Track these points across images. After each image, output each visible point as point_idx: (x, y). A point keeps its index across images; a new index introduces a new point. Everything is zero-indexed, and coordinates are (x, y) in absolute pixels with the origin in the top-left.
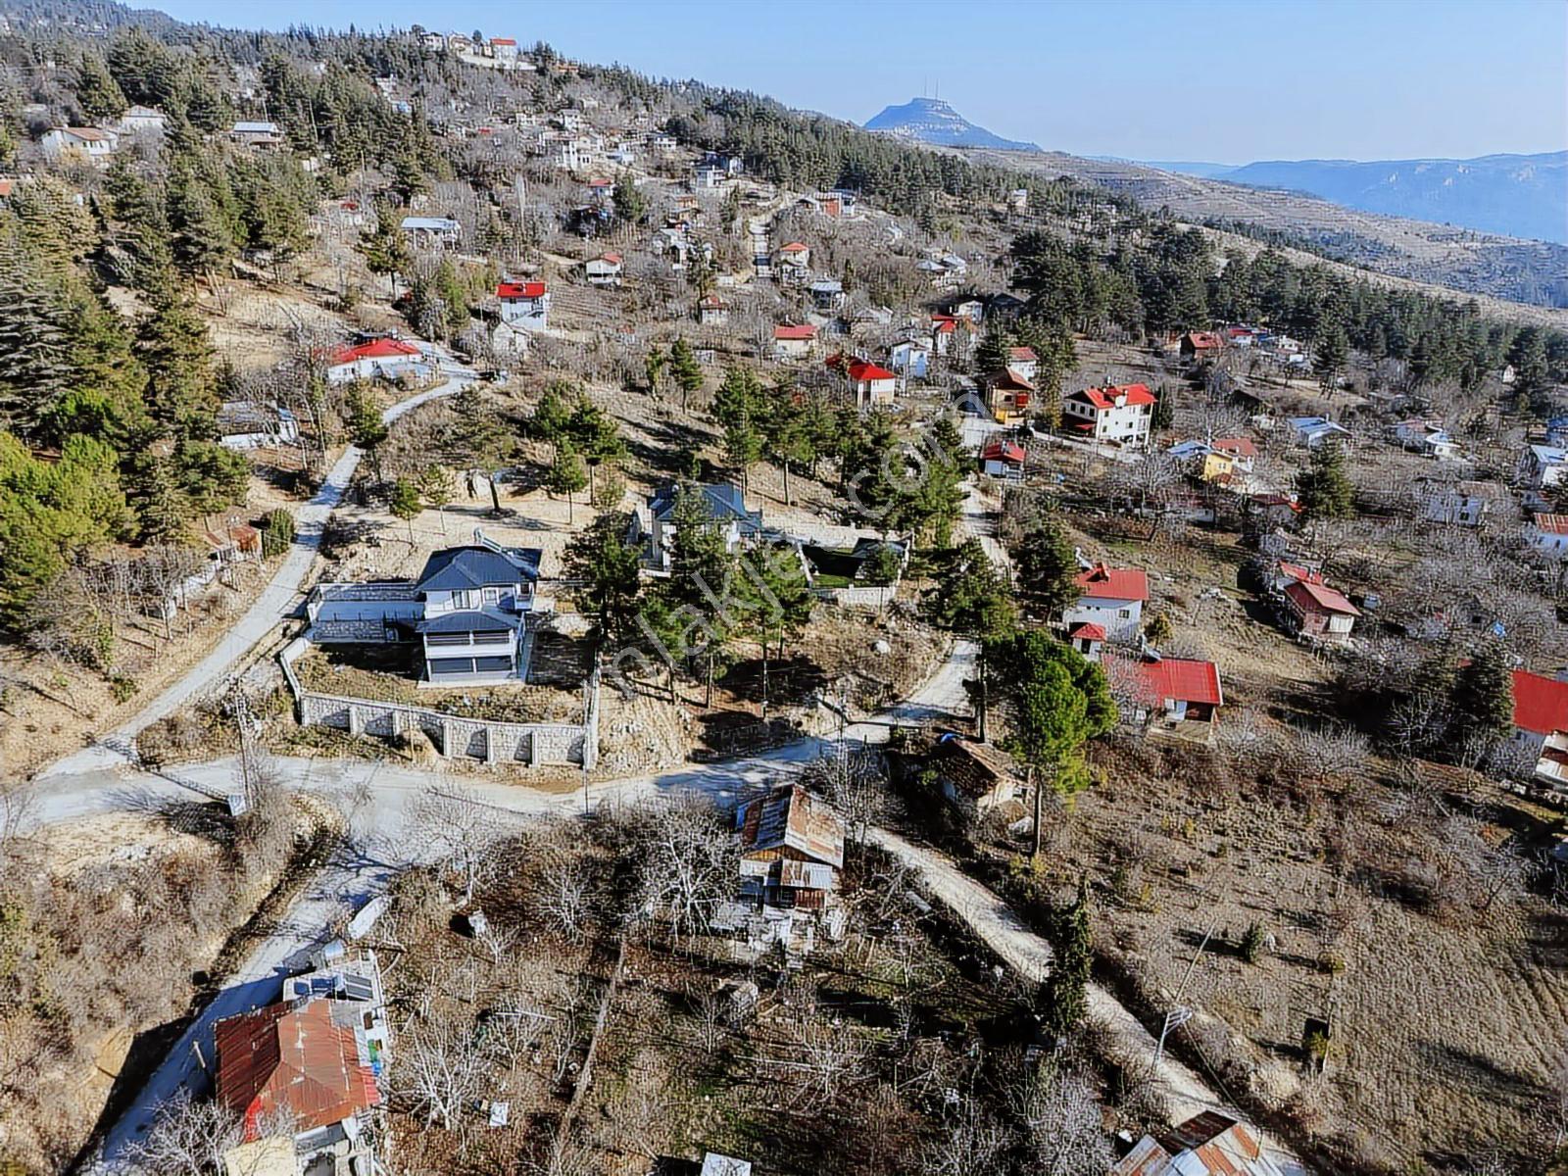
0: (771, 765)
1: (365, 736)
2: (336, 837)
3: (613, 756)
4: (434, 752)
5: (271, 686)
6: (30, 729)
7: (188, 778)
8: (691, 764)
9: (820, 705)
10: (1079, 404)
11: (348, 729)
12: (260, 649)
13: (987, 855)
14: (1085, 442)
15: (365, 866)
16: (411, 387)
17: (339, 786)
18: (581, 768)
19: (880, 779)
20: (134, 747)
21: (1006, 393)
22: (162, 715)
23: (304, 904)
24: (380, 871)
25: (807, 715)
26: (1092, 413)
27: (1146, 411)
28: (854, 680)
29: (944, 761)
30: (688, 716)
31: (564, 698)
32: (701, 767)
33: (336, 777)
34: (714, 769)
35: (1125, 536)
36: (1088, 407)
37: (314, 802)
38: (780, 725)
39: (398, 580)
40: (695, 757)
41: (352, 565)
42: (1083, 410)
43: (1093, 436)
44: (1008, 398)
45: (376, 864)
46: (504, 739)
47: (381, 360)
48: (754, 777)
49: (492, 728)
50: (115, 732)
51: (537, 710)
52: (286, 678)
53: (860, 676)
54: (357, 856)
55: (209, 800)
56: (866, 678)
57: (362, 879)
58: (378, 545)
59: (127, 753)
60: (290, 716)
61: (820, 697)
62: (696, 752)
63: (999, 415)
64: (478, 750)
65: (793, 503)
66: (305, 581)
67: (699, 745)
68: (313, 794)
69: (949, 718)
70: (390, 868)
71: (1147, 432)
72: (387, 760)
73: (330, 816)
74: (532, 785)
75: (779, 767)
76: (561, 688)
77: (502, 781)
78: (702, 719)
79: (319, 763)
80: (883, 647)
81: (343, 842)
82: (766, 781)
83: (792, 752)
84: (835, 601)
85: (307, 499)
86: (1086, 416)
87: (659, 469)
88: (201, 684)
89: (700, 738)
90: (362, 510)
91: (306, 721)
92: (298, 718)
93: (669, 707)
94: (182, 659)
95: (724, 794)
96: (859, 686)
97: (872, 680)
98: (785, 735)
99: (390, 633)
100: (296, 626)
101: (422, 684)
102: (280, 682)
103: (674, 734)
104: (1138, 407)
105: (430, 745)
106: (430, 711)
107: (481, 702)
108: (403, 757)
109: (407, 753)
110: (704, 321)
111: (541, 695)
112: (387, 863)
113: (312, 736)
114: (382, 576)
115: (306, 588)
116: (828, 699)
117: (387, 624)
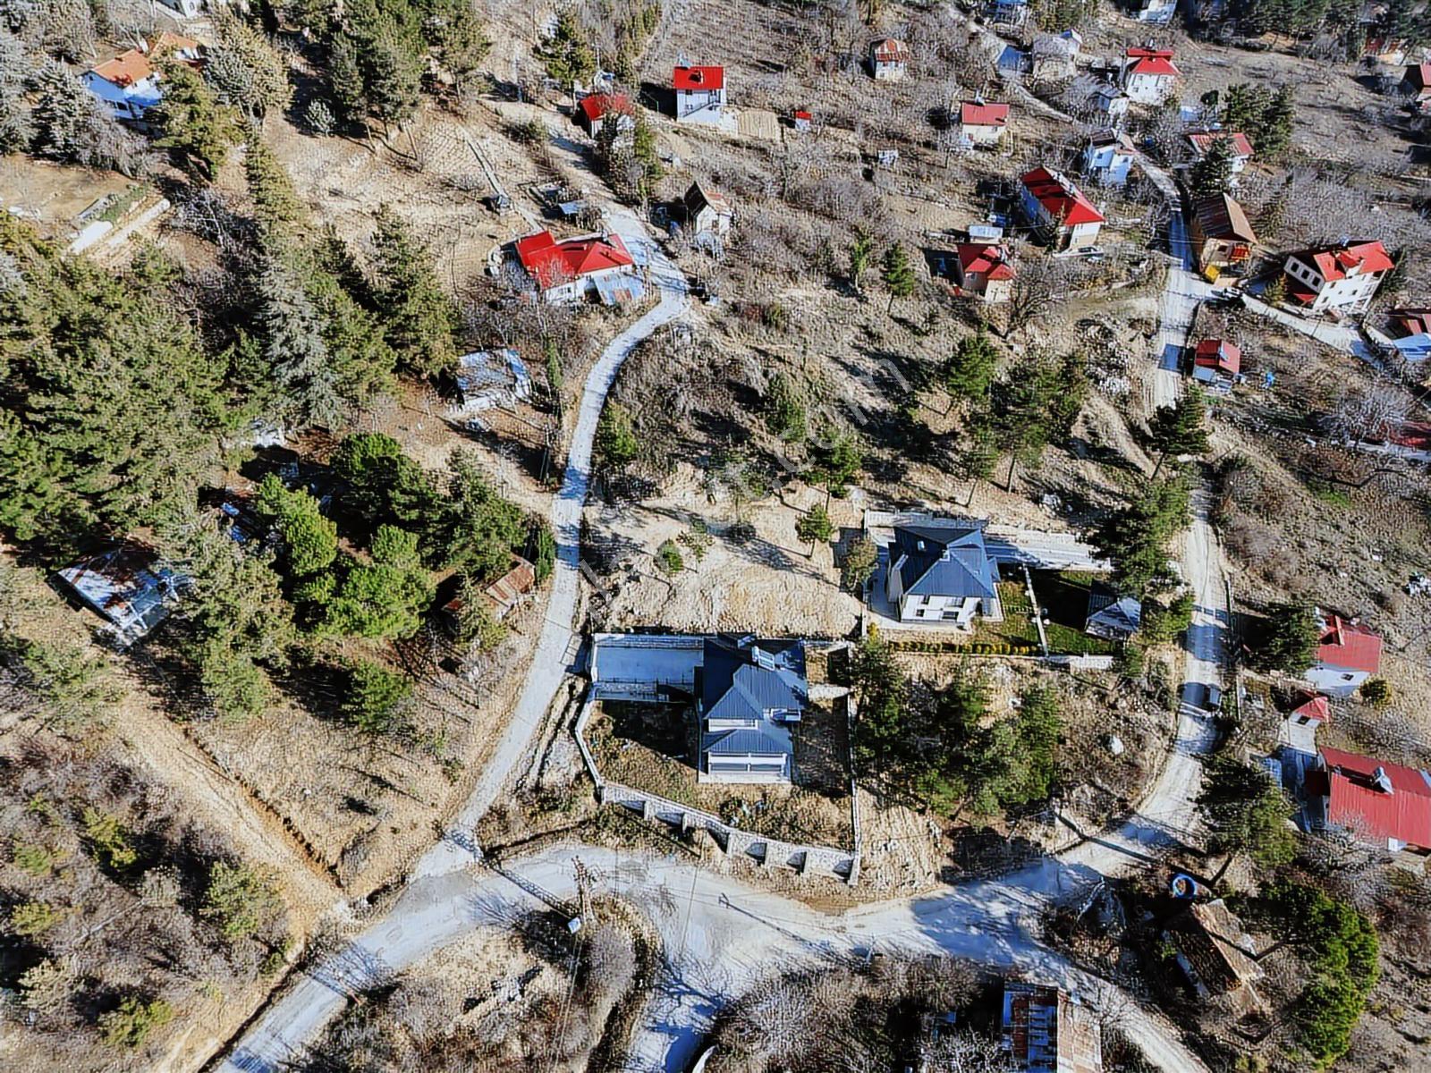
0: (1013, 894)
1: (656, 822)
2: (654, 954)
3: (873, 873)
4: (717, 850)
5: (574, 771)
6: (395, 831)
7: (523, 876)
8: (941, 884)
9: (1057, 821)
10: (1303, 267)
11: (641, 814)
12: (556, 716)
13: (1213, 1037)
14: (1300, 316)
15: (684, 993)
16: (627, 312)
17: (645, 887)
18: (845, 881)
19: (1116, 930)
20: (476, 843)
21: (1222, 243)
22: (490, 802)
23: (645, 1034)
24: (700, 1001)
25: (1046, 835)
26: (1316, 282)
27: (1377, 274)
28: (1090, 791)
29: (1183, 935)
30: (937, 831)
31: (828, 810)
32: (949, 889)
33: (639, 873)
34: (961, 892)
35: (1333, 479)
36: (1313, 274)
37: (629, 909)
38: (1020, 841)
39: (659, 630)
40: (946, 876)
41: (617, 605)
42: (1305, 274)
43: (1309, 306)
44: (1222, 249)
45: (693, 992)
46: (780, 853)
47: (594, 274)
48: (998, 910)
49: (771, 842)
50: (456, 821)
51: (808, 828)
52: (585, 763)
53: (1096, 787)
54: (675, 979)
55: (547, 908)
56: (1100, 789)
57: (684, 1008)
58: (637, 579)
59: (472, 850)
60: (591, 798)
61: (1057, 810)
62: (944, 868)
63: (1210, 272)
64: (758, 852)
65: (1013, 491)
66: (575, 619)
67: (948, 862)
68: (628, 897)
69: (1181, 850)
70: (705, 997)
71: (1369, 297)
72: (679, 855)
73: (645, 928)
74: (806, 900)
75: (1023, 900)
76: (824, 794)
77: (779, 890)
78: (951, 834)
79: (624, 857)
80: (1117, 746)
81: (661, 960)
82: (1010, 916)
83: (1030, 876)
84: (1066, 666)
85: (555, 490)
86: (1309, 282)
87: (880, 447)
88: (514, 761)
89: (949, 855)
90: (610, 513)
91: (604, 803)
92: (598, 798)
93: (919, 819)
94: (492, 722)
95: (974, 931)
96: (1094, 799)
97: (1108, 793)
98: (1023, 854)
99: (662, 697)
100: (580, 686)
101: (703, 778)
102: (581, 765)
103: (925, 849)
104: (1370, 275)
105: (716, 845)
106: (715, 819)
107: (758, 808)
108: (693, 853)
109: (696, 850)
110: (878, 75)
111: (806, 802)
112: (700, 991)
113: (614, 821)
114: (647, 623)
115: (578, 629)
116: (1065, 814)
117: (661, 689)
